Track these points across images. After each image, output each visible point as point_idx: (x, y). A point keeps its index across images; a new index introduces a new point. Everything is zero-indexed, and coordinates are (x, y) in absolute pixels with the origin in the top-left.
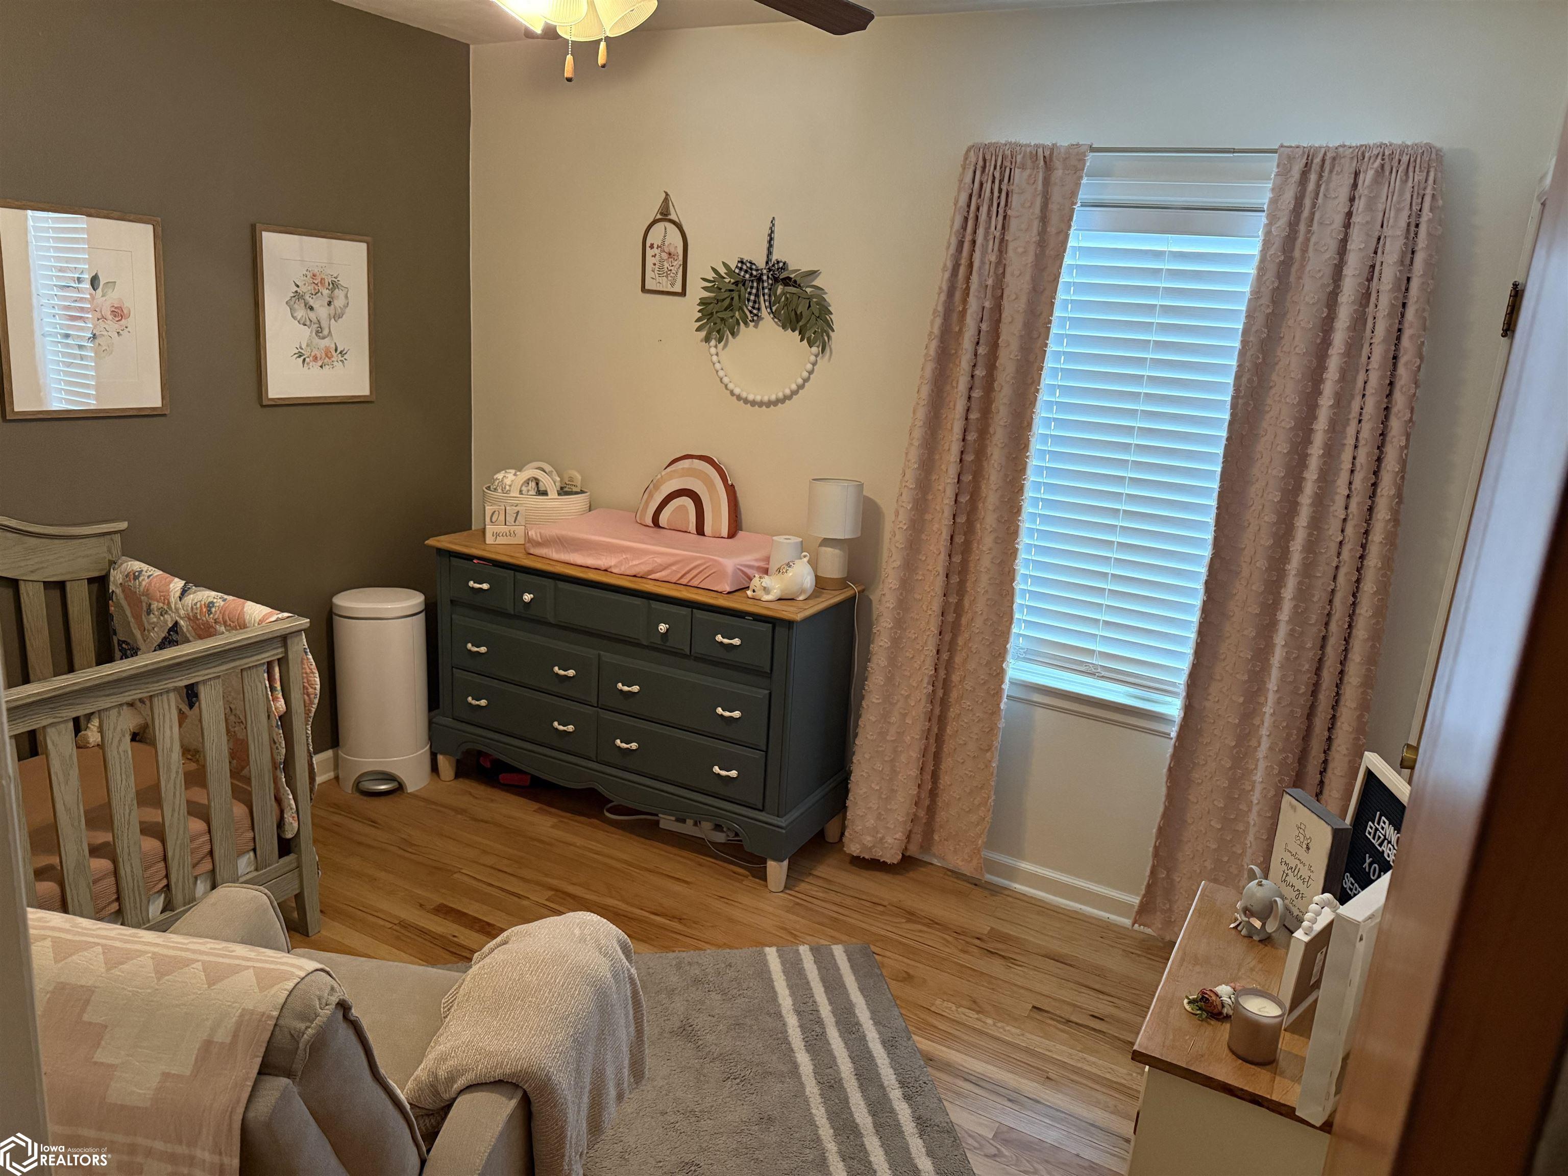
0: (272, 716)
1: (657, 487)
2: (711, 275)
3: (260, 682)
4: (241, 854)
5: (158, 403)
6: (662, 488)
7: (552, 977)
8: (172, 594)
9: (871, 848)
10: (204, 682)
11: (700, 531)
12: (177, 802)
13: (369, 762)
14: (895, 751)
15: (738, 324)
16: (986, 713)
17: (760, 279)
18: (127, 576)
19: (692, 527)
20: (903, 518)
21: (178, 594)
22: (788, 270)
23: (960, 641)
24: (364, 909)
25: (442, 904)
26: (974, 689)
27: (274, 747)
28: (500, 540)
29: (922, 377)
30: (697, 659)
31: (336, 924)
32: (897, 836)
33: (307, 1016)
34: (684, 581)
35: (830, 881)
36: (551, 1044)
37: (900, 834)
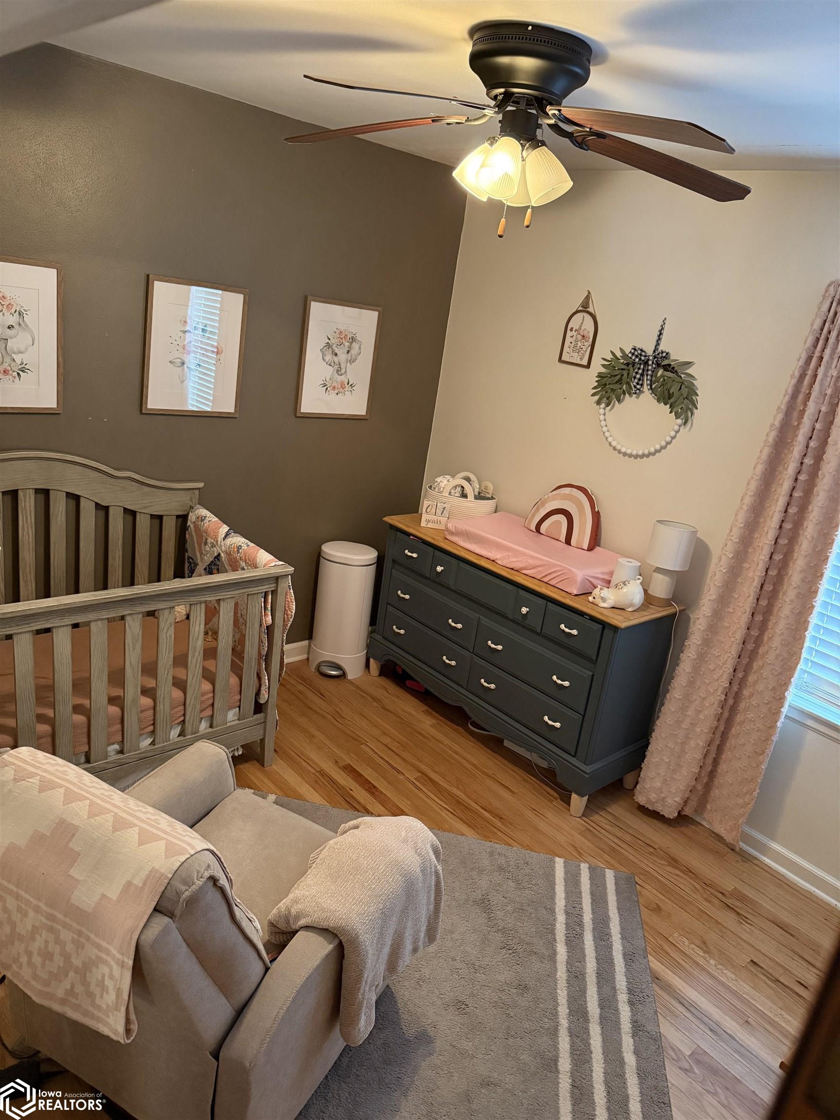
0: (263, 626)
1: (543, 504)
2: (609, 357)
3: (258, 603)
4: (231, 708)
5: (231, 409)
6: (546, 505)
7: (376, 865)
8: (220, 535)
9: (654, 803)
10: (224, 600)
11: (568, 541)
12: (197, 671)
13: (328, 655)
14: (687, 737)
15: (624, 394)
16: (765, 726)
17: (646, 363)
18: (198, 518)
19: (563, 538)
20: (724, 562)
21: (223, 536)
22: (669, 359)
23: (755, 666)
24: (301, 756)
25: (349, 764)
26: (759, 705)
27: (262, 645)
28: (430, 525)
29: (759, 457)
30: (545, 637)
31: (281, 762)
32: (676, 799)
33: (187, 882)
34: (545, 580)
35: (618, 818)
36: (364, 913)
37: (679, 798)
